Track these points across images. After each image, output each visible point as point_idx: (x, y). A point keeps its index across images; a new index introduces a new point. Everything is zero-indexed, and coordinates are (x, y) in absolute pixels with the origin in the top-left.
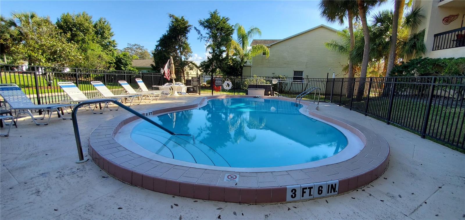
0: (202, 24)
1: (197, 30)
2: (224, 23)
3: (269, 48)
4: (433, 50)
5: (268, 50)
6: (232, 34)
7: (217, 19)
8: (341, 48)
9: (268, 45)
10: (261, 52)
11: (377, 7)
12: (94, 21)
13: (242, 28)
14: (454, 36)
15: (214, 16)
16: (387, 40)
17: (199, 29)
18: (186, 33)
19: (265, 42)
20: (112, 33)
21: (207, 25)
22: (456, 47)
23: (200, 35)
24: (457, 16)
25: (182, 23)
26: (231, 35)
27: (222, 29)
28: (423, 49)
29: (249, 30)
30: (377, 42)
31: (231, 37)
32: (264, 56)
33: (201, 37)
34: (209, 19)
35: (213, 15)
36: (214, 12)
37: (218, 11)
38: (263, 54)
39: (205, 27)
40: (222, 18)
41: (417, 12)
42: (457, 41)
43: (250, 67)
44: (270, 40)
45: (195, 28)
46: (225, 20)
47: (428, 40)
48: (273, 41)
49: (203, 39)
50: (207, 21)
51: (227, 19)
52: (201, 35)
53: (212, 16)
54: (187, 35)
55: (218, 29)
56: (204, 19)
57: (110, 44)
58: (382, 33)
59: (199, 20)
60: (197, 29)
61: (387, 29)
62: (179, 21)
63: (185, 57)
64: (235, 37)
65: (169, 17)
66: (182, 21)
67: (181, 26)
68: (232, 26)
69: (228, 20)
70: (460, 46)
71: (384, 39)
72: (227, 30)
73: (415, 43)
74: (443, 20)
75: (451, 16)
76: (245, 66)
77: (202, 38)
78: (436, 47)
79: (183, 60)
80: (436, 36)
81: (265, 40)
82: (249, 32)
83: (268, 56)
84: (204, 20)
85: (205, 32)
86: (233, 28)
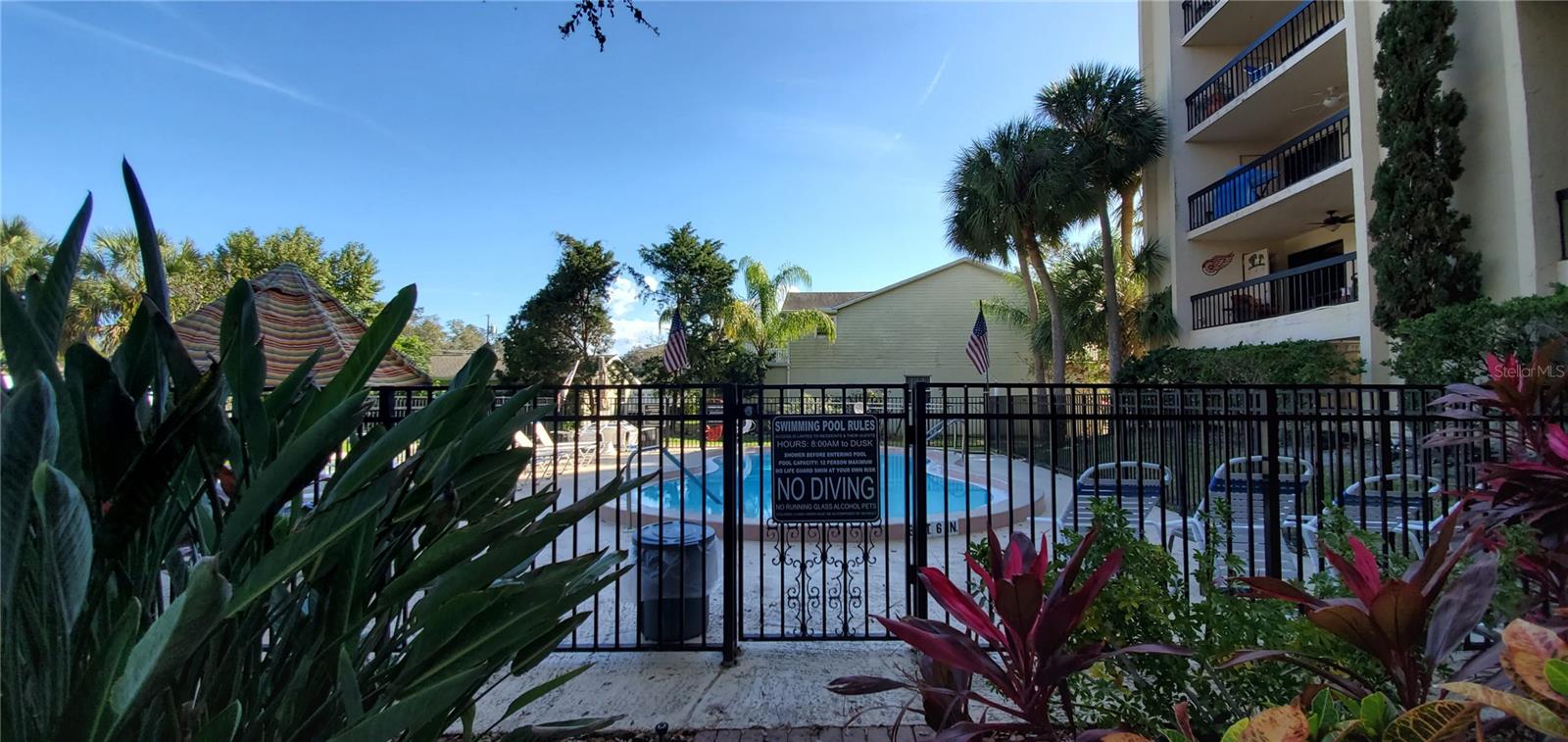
0: (648, 258)
1: (636, 275)
2: (709, 254)
3: (835, 317)
4: (1194, 329)
5: (831, 324)
6: (731, 283)
7: (690, 246)
8: (1018, 316)
9: (829, 310)
10: (812, 328)
11: (1077, 230)
12: (324, 253)
13: (761, 271)
14: (1226, 300)
15: (681, 237)
16: (1099, 308)
17: (640, 273)
18: (605, 284)
19: (821, 298)
20: (376, 285)
21: (662, 260)
22: (1234, 322)
23: (641, 288)
24: (1230, 256)
25: (594, 258)
26: (729, 287)
27: (702, 270)
28: (1172, 325)
29: (778, 273)
30: (1080, 312)
31: (729, 290)
32: (820, 337)
33: (645, 294)
34: (667, 246)
35: (678, 238)
36: (683, 230)
37: (693, 226)
38: (818, 334)
39: (657, 266)
40: (703, 243)
41: (1152, 249)
42: (1233, 309)
43: (783, 370)
44: (834, 293)
45: (631, 270)
46: (712, 247)
47: (1179, 307)
48: (843, 296)
49: (651, 297)
50: (665, 250)
51: (718, 245)
52: (647, 287)
53: (676, 237)
54: (607, 288)
55: (693, 272)
56: (654, 245)
57: (370, 315)
58: (1086, 293)
59: (640, 249)
60: (636, 271)
61: (1096, 285)
62: (587, 255)
63: (593, 348)
64: (739, 288)
65: (557, 242)
66: (595, 254)
67: (594, 265)
68: (732, 261)
69: (718, 247)
70: (1239, 322)
71: (1093, 307)
72: (719, 274)
73: (1154, 315)
74: (1204, 266)
75: (1216, 257)
76: (771, 368)
77: (647, 296)
78: (1201, 323)
79: (590, 353)
80: (1194, 299)
81: (821, 293)
82: (779, 279)
83: (833, 339)
84: (652, 248)
85: (655, 280)
86: (735, 266)
